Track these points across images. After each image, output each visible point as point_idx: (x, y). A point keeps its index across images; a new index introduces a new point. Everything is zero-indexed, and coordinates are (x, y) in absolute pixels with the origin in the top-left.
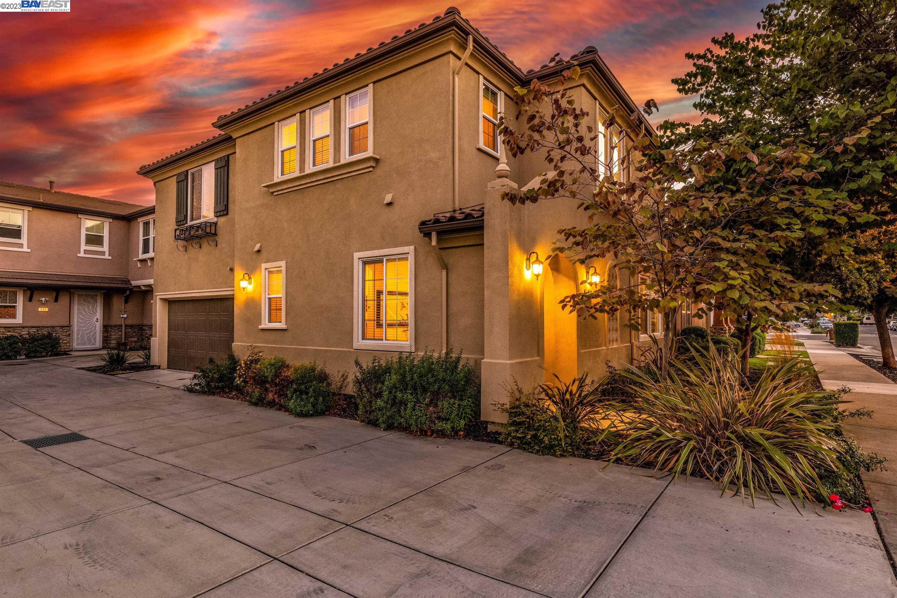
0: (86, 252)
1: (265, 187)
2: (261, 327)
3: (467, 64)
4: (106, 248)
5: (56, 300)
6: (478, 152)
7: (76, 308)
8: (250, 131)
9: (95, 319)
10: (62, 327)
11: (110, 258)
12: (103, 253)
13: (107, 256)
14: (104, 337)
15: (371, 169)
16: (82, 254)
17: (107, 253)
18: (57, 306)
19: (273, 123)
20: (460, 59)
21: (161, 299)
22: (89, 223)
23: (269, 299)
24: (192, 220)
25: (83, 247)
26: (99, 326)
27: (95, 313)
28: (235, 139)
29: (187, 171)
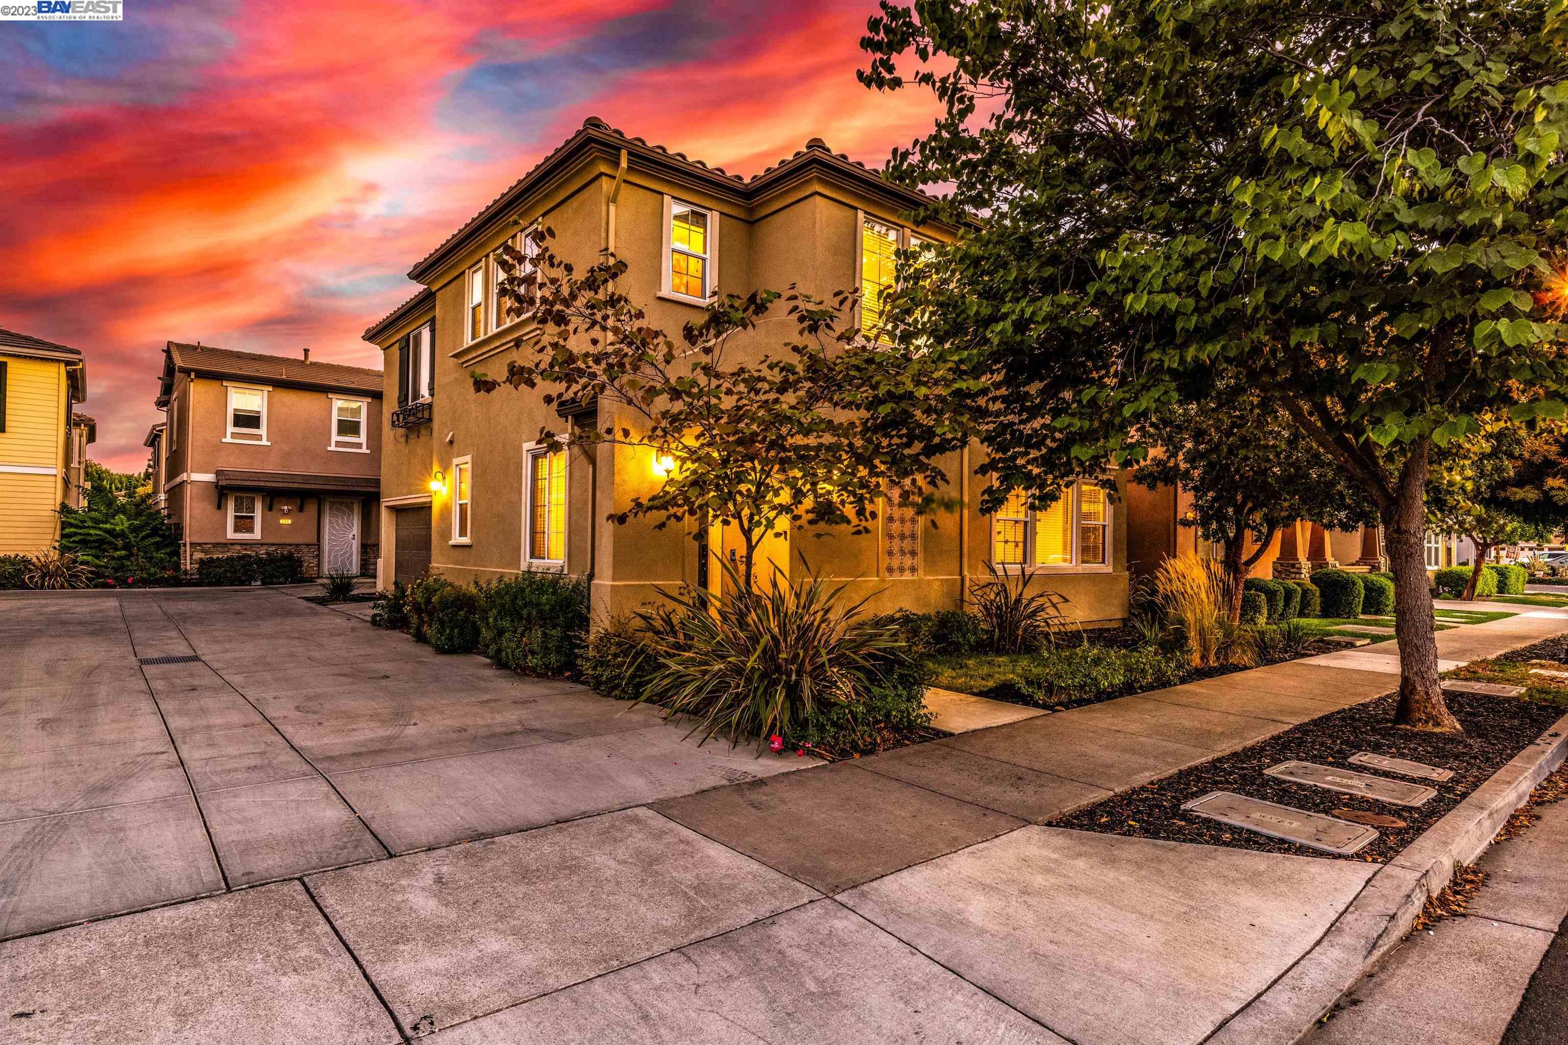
0: (338, 444)
1: (453, 356)
2: (452, 542)
3: (625, 181)
4: (363, 438)
5: (301, 510)
6: (660, 303)
7: (327, 520)
8: (445, 281)
9: (351, 536)
10: (308, 545)
11: (368, 452)
12: (359, 445)
13: (364, 450)
14: (362, 560)
15: (538, 332)
16: (333, 448)
17: (364, 446)
18: (303, 517)
19: (464, 272)
20: (614, 178)
21: (387, 507)
22: (339, 403)
23: (461, 505)
24: (414, 400)
25: (335, 438)
26: (355, 545)
27: (351, 527)
28: (434, 293)
29: (408, 334)
